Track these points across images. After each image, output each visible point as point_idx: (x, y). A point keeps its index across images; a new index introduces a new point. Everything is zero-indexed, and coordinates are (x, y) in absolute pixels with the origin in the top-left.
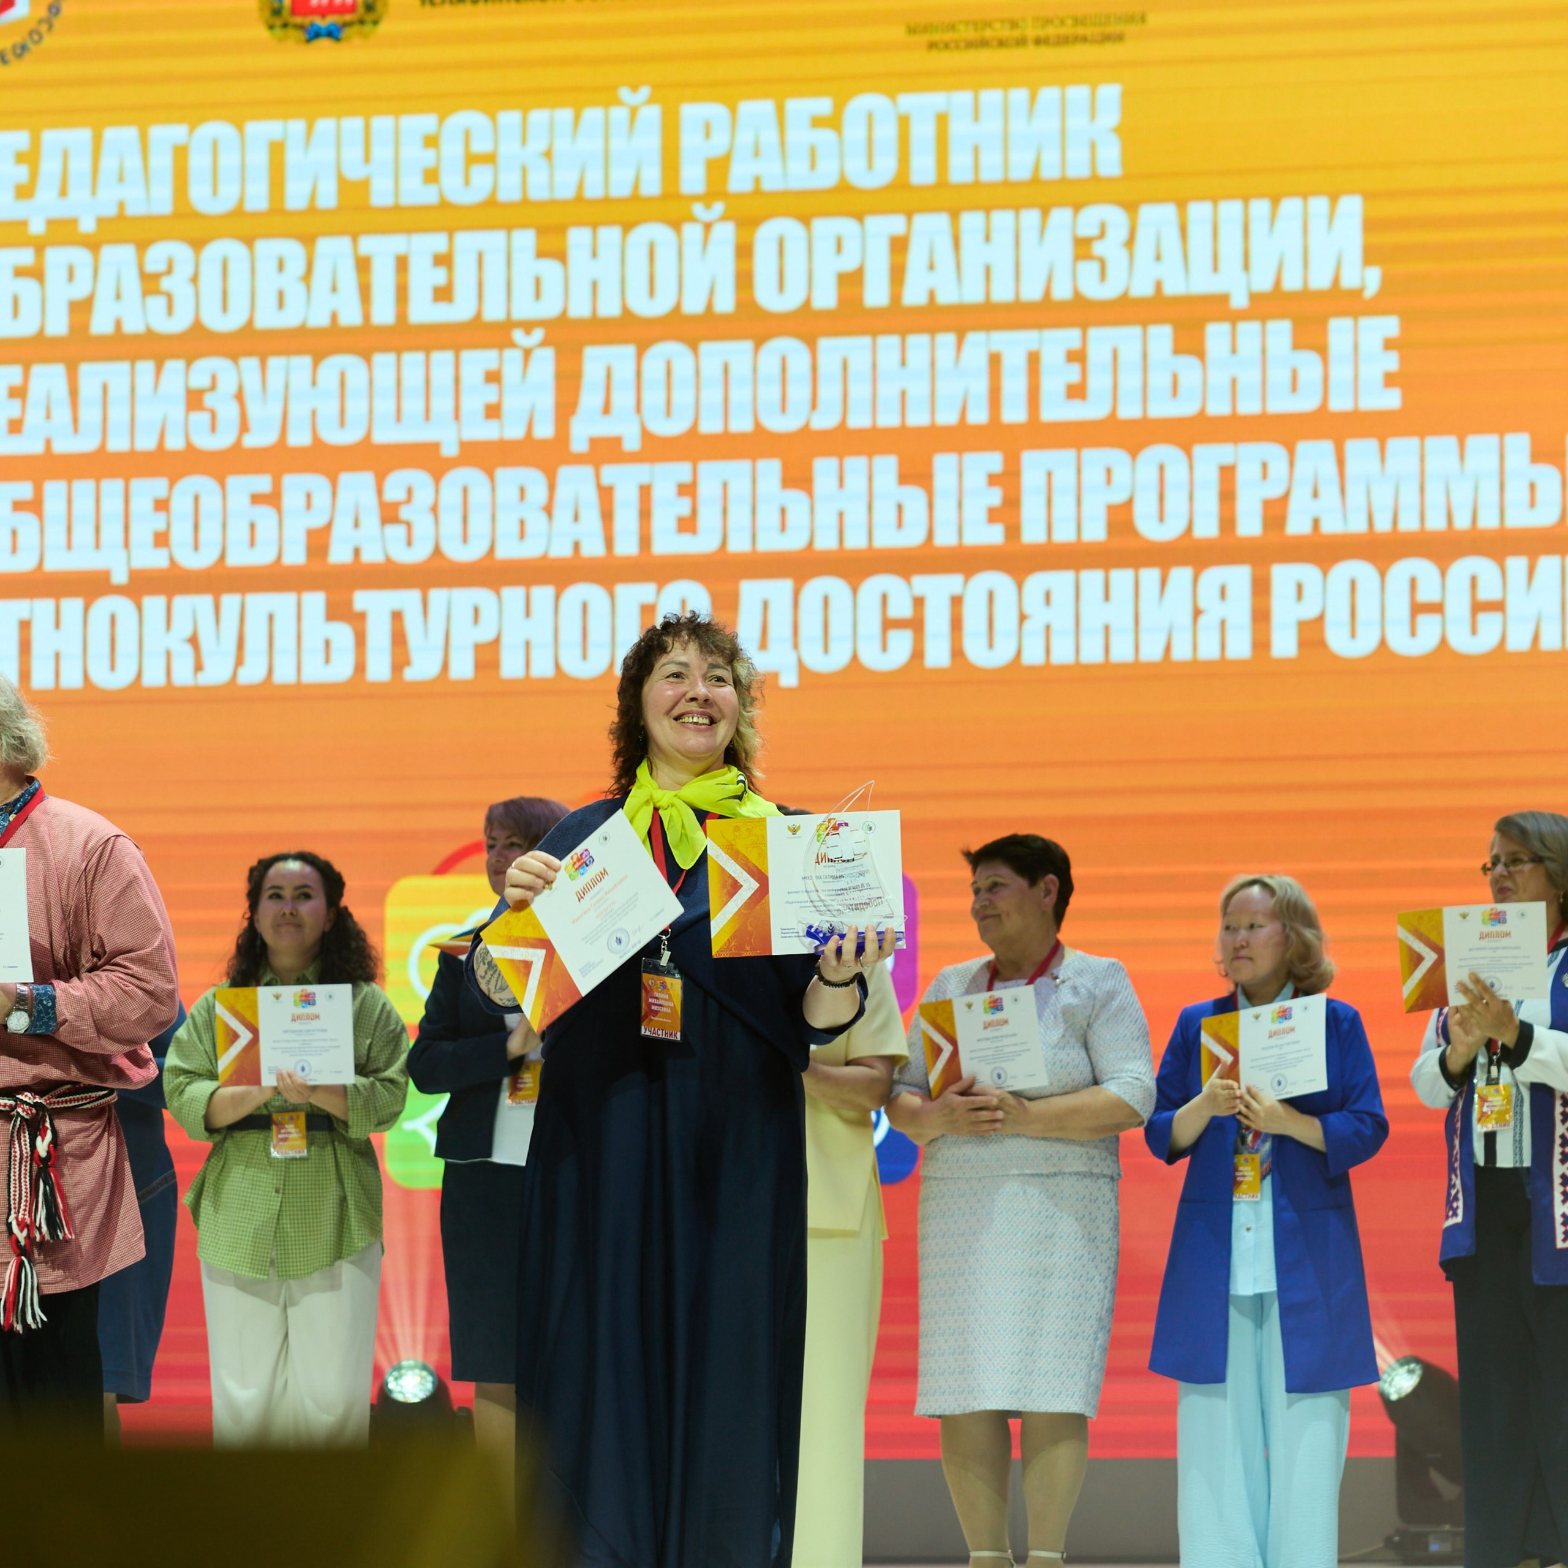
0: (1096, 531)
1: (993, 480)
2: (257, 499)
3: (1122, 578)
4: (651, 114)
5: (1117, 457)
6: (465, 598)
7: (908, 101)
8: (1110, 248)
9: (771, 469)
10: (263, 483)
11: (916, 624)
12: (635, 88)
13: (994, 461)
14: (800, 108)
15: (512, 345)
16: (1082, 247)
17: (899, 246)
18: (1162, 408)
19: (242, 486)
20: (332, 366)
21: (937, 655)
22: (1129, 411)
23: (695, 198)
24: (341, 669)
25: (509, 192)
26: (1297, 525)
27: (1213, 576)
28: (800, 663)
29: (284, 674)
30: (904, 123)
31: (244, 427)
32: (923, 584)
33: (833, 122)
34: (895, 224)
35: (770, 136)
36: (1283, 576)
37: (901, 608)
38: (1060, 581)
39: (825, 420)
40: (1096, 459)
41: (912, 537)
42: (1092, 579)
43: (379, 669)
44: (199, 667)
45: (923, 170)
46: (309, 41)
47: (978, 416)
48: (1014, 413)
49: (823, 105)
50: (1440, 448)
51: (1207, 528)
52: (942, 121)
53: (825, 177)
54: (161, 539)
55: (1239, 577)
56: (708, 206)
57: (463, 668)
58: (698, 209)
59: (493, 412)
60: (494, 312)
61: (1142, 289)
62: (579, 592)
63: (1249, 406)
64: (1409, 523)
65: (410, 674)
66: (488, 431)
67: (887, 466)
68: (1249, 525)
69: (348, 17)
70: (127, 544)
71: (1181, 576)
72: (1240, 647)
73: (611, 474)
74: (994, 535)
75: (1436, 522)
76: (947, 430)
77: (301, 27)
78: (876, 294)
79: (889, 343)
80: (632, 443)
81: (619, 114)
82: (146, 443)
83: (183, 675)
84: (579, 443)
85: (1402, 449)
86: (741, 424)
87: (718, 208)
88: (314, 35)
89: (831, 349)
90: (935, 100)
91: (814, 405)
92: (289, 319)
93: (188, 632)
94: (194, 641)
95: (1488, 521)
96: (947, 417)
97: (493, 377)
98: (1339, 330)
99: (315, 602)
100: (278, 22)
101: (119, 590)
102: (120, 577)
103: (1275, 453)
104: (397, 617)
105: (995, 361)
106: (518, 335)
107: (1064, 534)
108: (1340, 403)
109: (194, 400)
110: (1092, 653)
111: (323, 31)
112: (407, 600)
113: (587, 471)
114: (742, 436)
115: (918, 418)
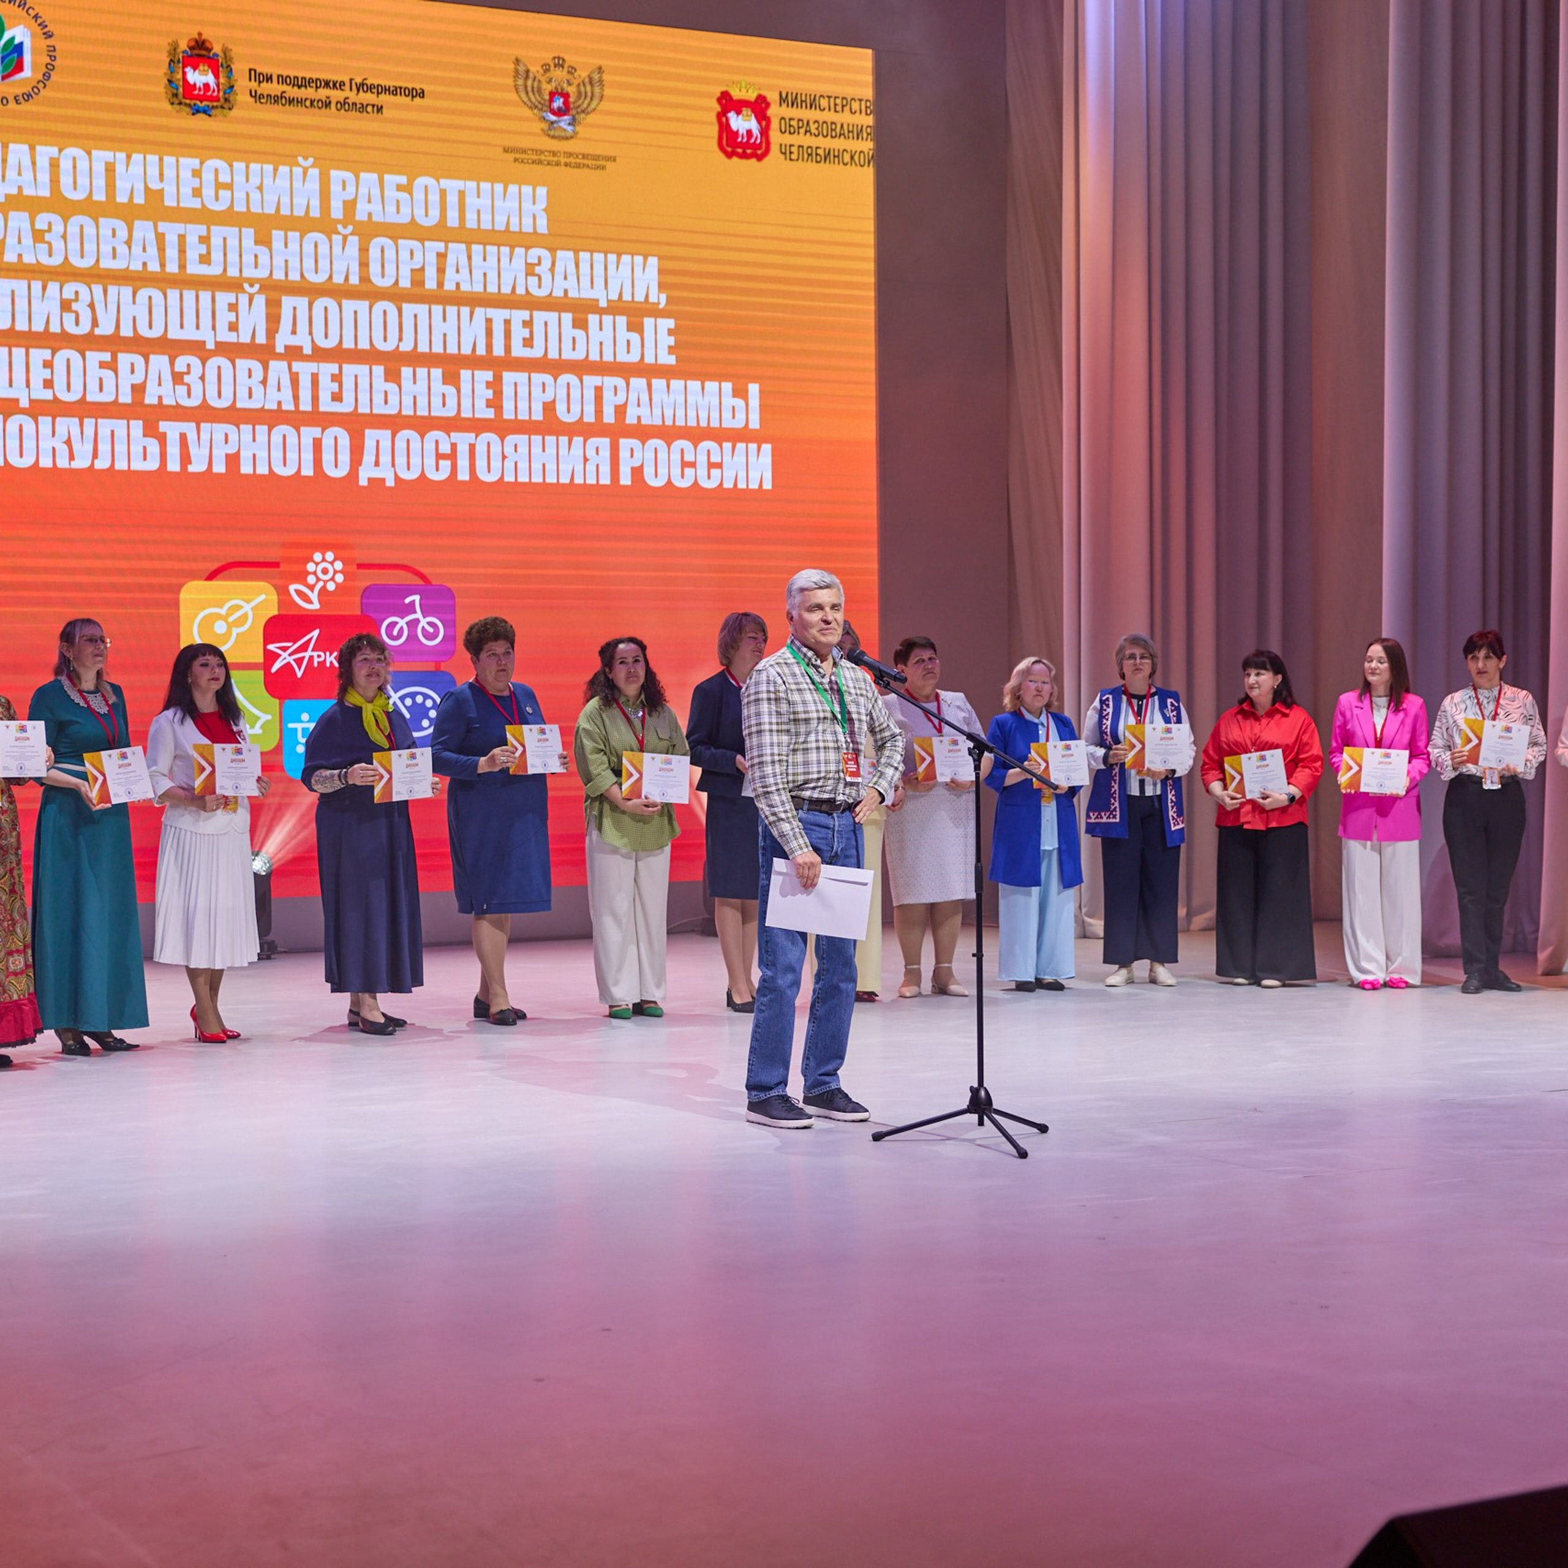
0: (538, 415)
1: (489, 385)
2: (103, 365)
3: (551, 440)
4: (314, 172)
5: (548, 378)
6: (220, 429)
7: (445, 183)
8: (543, 269)
9: (379, 370)
10: (107, 357)
11: (452, 456)
12: (306, 158)
13: (489, 375)
14: (392, 179)
15: (244, 291)
16: (530, 270)
17: (442, 257)
18: (568, 355)
19: (94, 357)
20: (143, 294)
21: (463, 475)
22: (553, 354)
23: (339, 221)
24: (153, 465)
25: (240, 207)
26: (631, 419)
27: (593, 442)
28: (396, 474)
29: (121, 465)
30: (443, 193)
31: (95, 323)
32: (456, 436)
33: (408, 188)
34: (440, 246)
35: (376, 192)
36: (625, 444)
37: (445, 448)
38: (522, 439)
39: (406, 346)
40: (538, 378)
41: (450, 412)
42: (537, 439)
43: (174, 466)
44: (72, 457)
45: (453, 220)
46: (193, 114)
47: (481, 351)
48: (499, 350)
49: (403, 180)
50: (694, 385)
51: (590, 418)
52: (462, 194)
53: (404, 218)
54: (48, 384)
55: (604, 443)
56: (345, 227)
57: (219, 468)
58: (340, 227)
59: (233, 327)
60: (233, 272)
61: (558, 293)
62: (281, 429)
63: (608, 357)
64: (680, 422)
65: (191, 469)
66: (231, 338)
67: (437, 373)
68: (609, 417)
69: (215, 104)
70: (28, 385)
71: (578, 440)
72: (605, 480)
73: (297, 366)
74: (490, 414)
75: (692, 423)
76: (466, 357)
77: (189, 105)
78: (431, 284)
79: (437, 309)
80: (307, 350)
81: (297, 171)
82: (38, 327)
83: (63, 463)
84: (280, 349)
85: (677, 384)
86: (364, 344)
87: (350, 228)
88: (197, 111)
89: (409, 309)
90: (459, 184)
91: (400, 339)
92: (119, 264)
93: (65, 438)
94: (68, 442)
95: (715, 424)
96: (466, 350)
97: (233, 307)
98: (648, 322)
99: (137, 426)
100: (177, 102)
101: (24, 411)
102: (24, 403)
103: (620, 382)
104: (183, 438)
105: (489, 321)
106: (246, 286)
107: (523, 416)
108: (649, 359)
109: (66, 306)
110: (537, 479)
111: (201, 110)
112: (189, 428)
113: (284, 364)
114: (364, 351)
115: (452, 349)
